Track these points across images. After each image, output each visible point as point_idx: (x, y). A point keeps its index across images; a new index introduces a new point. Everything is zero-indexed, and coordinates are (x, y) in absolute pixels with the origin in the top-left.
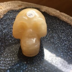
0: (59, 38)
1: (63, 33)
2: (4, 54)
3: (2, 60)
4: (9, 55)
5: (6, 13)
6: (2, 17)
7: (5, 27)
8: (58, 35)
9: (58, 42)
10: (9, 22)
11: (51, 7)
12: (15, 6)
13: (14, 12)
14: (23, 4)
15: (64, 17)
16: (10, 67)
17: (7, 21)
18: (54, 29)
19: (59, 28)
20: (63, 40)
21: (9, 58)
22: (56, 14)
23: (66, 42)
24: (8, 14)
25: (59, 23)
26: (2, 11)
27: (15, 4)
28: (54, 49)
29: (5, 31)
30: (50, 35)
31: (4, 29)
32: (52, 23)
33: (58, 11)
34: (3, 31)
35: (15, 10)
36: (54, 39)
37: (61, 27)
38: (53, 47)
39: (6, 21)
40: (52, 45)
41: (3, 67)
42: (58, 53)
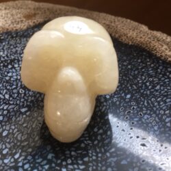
11: (123, 16)
12: (15, 17)
13: (12, 37)
14: (38, 9)
15: (165, 47)
19: (158, 87)
22: (139, 39)
25: (155, 69)
27: (14, 12)
33: (144, 28)
35: (17, 32)
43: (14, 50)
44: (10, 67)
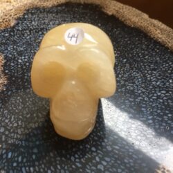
0: (145, 82)
1: (155, 70)
2: (25, 112)
3: (21, 127)
4: (35, 115)
5: (20, 15)
6: (12, 24)
7: (21, 51)
8: (144, 76)
9: (144, 91)
10: (30, 38)
11: (130, 5)
13: (41, 12)
15: (158, 31)
16: (38, 143)
17: (26, 35)
18: (135, 60)
19: (147, 57)
20: (154, 87)
21: (35, 123)
22: (139, 24)
23: (160, 91)
24: (26, 17)
25: (147, 46)
26: (12, 8)
28: (135, 108)
29: (21, 59)
30: (124, 73)
31: (20, 54)
32: (130, 44)
33: (146, 16)
34: (18, 59)
36: (134, 83)
37: (152, 56)
38: (131, 102)
39: (23, 35)
40: (130, 97)
41: (23, 142)
42: (143, 115)
43: (43, 22)
44: (40, 33)
